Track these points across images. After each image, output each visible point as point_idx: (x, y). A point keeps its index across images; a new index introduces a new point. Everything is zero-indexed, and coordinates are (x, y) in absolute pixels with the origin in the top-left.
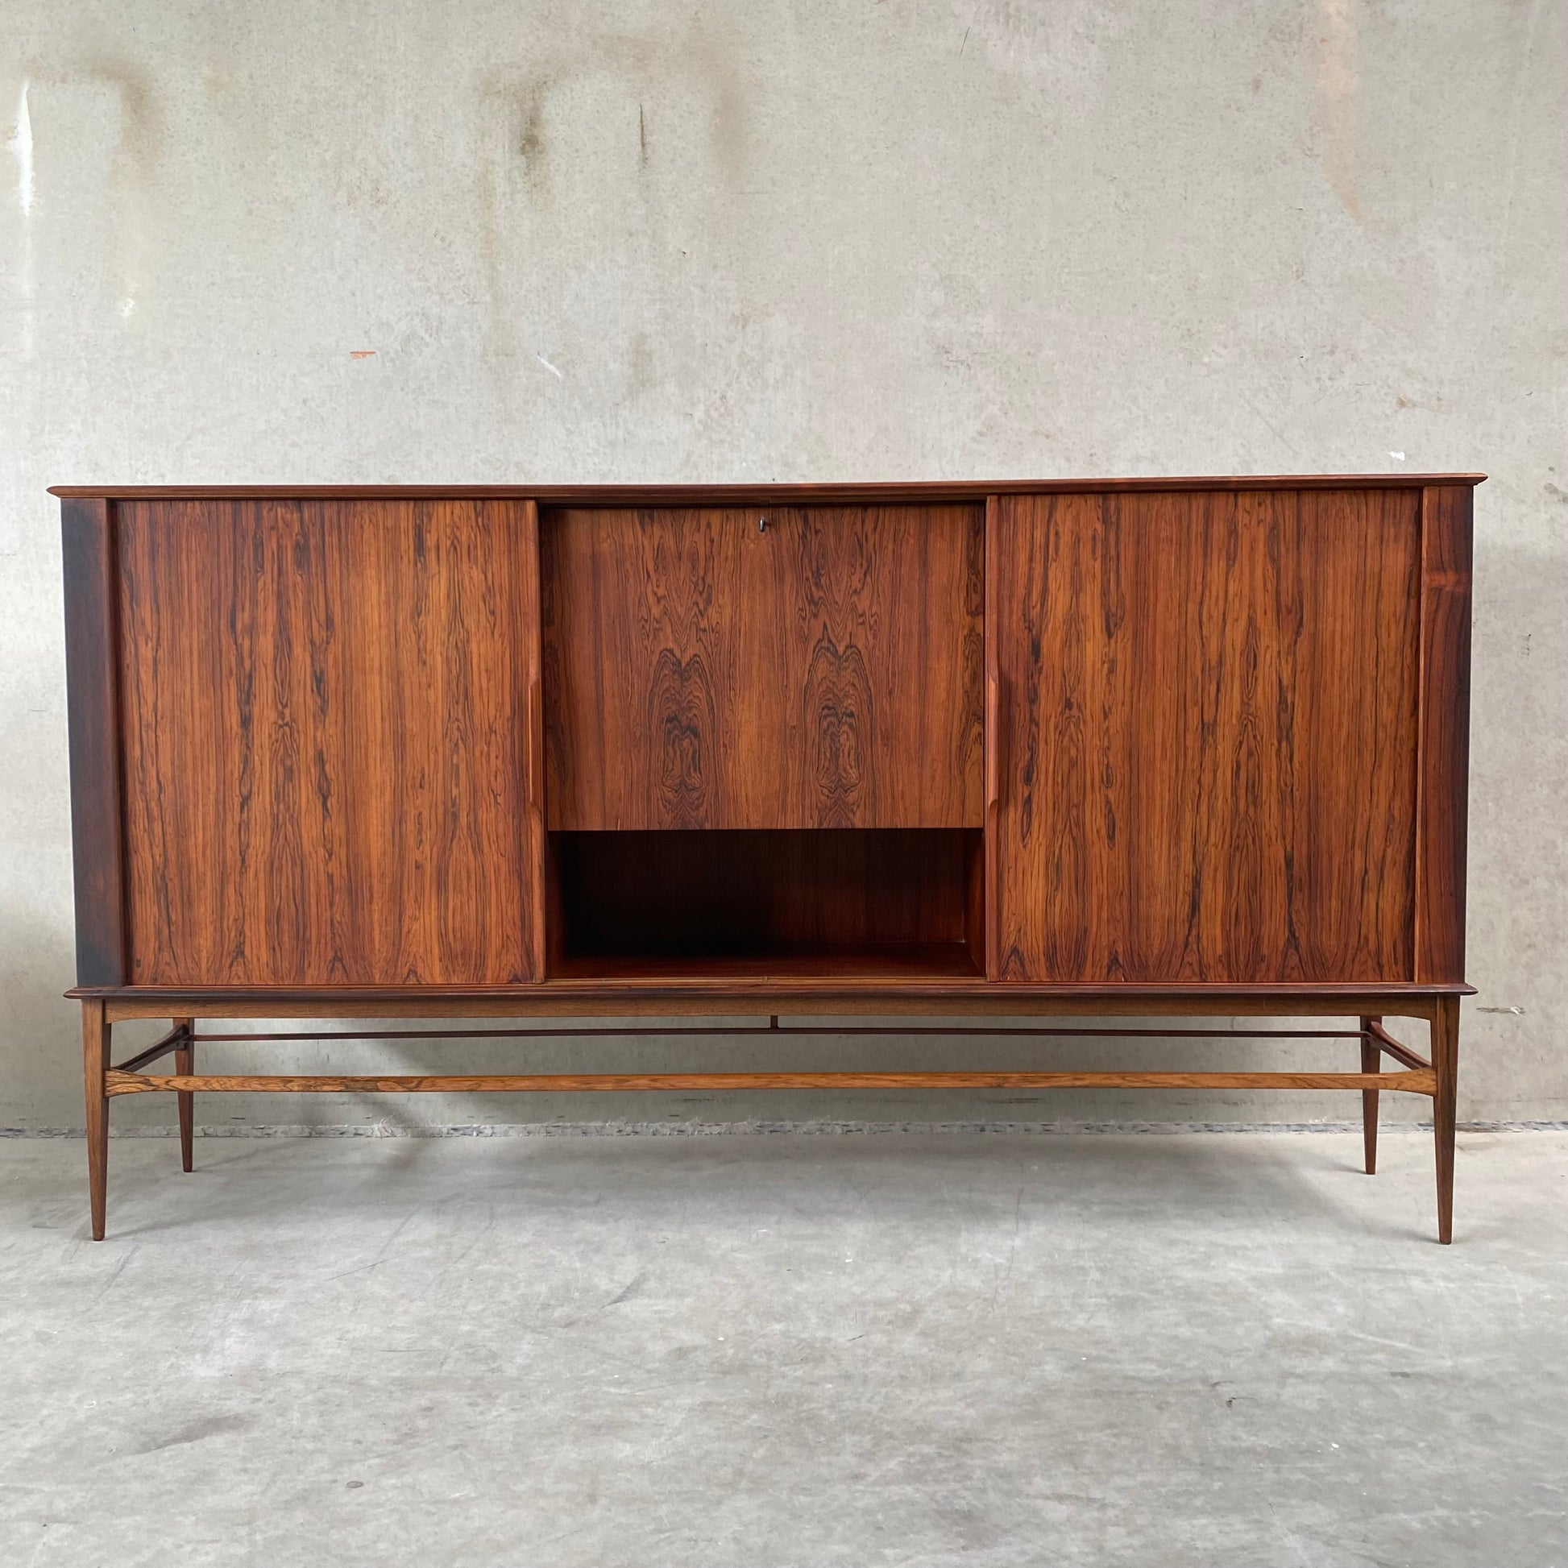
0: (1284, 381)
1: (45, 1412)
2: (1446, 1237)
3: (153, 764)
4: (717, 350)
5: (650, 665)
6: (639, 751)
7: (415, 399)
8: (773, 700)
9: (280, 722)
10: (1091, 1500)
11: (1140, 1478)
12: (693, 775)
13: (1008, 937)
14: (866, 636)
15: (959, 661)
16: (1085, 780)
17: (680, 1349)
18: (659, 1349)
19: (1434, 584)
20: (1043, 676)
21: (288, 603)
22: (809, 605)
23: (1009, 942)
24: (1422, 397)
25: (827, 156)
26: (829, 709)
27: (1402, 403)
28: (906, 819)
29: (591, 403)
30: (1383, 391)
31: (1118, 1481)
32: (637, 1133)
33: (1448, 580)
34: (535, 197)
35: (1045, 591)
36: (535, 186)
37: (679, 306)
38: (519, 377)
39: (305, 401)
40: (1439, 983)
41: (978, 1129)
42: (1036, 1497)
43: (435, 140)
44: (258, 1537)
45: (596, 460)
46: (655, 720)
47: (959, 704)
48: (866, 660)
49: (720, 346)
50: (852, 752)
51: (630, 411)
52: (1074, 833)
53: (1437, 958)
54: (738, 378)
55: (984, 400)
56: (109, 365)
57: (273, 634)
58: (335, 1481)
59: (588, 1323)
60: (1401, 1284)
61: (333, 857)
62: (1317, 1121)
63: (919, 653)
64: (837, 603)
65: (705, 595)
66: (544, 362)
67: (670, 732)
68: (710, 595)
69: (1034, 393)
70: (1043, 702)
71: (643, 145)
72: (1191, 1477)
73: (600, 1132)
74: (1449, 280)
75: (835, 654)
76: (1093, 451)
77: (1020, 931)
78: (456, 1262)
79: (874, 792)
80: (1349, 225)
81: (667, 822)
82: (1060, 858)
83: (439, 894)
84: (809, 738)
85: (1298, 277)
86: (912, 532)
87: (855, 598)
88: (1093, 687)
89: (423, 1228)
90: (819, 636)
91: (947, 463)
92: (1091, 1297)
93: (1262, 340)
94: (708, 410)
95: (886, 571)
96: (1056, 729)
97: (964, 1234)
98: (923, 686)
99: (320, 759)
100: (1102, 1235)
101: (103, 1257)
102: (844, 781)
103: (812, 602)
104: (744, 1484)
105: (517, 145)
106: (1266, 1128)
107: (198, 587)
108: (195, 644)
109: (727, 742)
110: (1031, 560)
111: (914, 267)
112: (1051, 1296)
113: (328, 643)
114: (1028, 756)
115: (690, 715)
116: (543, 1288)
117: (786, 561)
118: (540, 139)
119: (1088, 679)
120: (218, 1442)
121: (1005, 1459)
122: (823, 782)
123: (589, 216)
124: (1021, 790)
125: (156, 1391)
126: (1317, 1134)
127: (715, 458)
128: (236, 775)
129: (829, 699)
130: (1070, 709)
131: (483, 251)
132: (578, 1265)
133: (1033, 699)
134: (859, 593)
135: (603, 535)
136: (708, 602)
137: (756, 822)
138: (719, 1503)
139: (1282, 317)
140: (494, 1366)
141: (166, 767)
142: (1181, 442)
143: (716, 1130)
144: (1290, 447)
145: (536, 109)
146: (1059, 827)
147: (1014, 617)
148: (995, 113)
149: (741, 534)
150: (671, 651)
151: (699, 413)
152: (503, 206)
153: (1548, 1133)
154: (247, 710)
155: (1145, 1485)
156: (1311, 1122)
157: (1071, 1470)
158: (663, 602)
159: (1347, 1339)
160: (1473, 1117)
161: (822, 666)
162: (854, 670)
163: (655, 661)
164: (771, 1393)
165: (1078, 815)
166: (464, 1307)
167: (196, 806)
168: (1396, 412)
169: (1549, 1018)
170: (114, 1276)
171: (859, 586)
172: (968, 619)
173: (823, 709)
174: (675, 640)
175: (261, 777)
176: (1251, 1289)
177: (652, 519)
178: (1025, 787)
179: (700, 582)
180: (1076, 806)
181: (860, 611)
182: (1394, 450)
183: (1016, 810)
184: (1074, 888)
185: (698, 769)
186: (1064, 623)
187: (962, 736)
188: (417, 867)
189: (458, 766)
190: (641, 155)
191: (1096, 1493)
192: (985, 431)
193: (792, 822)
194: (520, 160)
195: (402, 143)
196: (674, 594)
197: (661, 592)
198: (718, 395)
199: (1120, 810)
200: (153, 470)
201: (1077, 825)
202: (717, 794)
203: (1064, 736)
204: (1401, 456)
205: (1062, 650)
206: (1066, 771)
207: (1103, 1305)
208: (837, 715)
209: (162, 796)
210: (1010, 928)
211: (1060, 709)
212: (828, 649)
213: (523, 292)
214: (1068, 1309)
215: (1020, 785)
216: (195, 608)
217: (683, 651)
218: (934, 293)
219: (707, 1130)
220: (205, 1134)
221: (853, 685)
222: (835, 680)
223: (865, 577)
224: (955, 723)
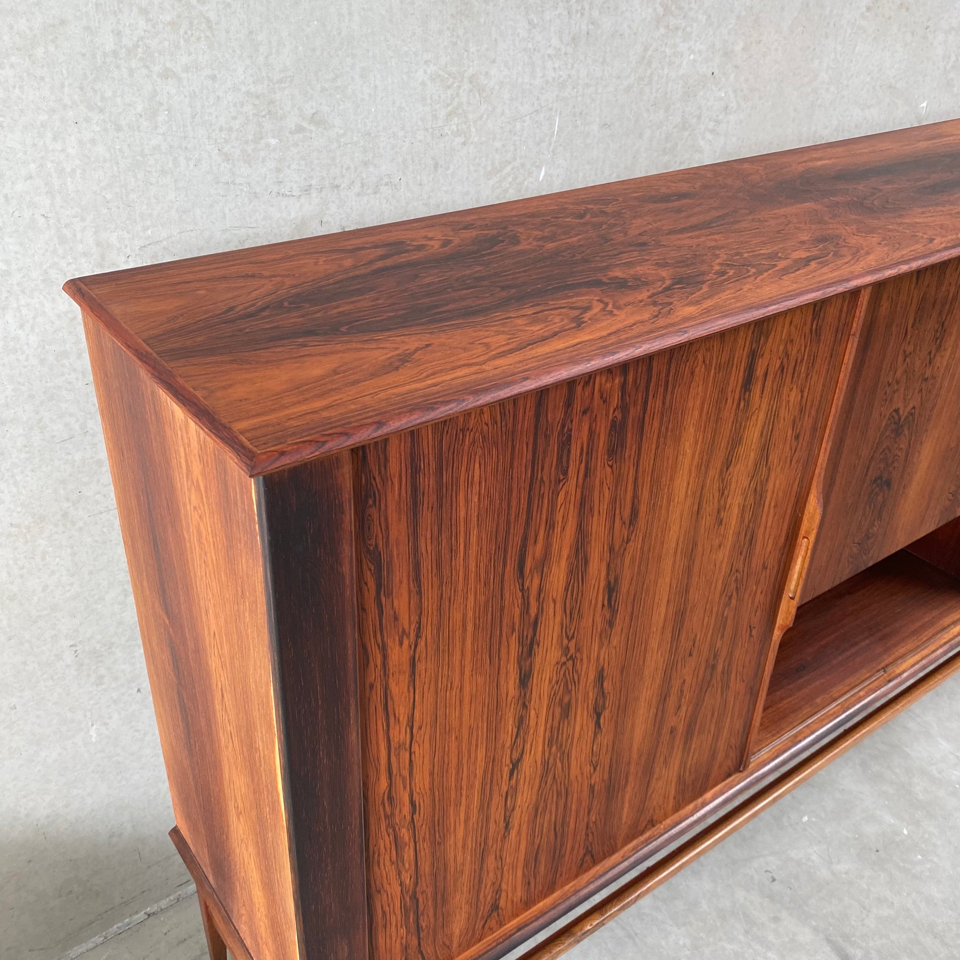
3: (405, 787)
9: (564, 659)
12: (875, 524)
21: (591, 509)
46: (865, 485)
57: (569, 557)
61: (598, 768)
68: (941, 341)
76: (928, 24)
83: (685, 744)
99: (600, 678)
107: (479, 532)
108: (470, 614)
109: (905, 483)
113: (628, 541)
115: (889, 470)
122: (951, 490)
127: (668, 52)
128: (508, 744)
141: (422, 780)
150: (896, 411)
154: (528, 663)
158: (906, 361)
163: (882, 425)
167: (458, 804)
174: (905, 398)
175: (536, 730)
185: (880, 517)
188: (671, 732)
189: (726, 618)
197: (908, 350)
209: (416, 817)
216: (472, 566)
217: (904, 408)
220: (149, 915)
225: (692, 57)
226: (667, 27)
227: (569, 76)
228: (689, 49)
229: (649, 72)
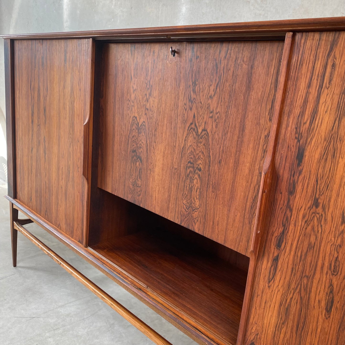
3: (19, 132)
5: (129, 123)
6: (123, 163)
8: (169, 152)
9: (38, 124)
12: (139, 180)
13: (251, 334)
14: (212, 125)
15: (259, 152)
16: (317, 262)
20: (301, 177)
21: (40, 80)
22: (189, 101)
23: (251, 337)
26: (191, 163)
28: (218, 237)
35: (315, 112)
48: (210, 140)
50: (198, 191)
52: (302, 295)
61: (46, 176)
63: (238, 141)
64: (201, 103)
65: (149, 91)
67: (133, 157)
70: (298, 197)
75: (197, 133)
77: (257, 335)
79: (205, 216)
81: (129, 198)
82: (290, 305)
84: (181, 177)
86: (245, 59)
87: (210, 101)
88: (338, 195)
90: (191, 121)
96: (304, 217)
98: (237, 163)
99: (45, 140)
102: (193, 205)
107: (25, 72)
108: (25, 92)
110: (309, 86)
113: (47, 96)
114: (281, 230)
119: (336, 187)
124: (273, 250)
128: (31, 140)
129: (191, 158)
130: (317, 206)
133: (292, 192)
134: (212, 98)
136: (150, 94)
146: (293, 286)
147: (289, 129)
158: (135, 92)
161: (190, 139)
162: (204, 145)
163: (131, 121)
165: (307, 284)
167: (25, 148)
171: (213, 93)
173: (188, 163)
174: (138, 113)
175: (35, 142)
178: (276, 249)
179: (148, 83)
180: (307, 277)
181: (212, 110)
183: (268, 261)
184: (295, 329)
185: (140, 178)
186: (325, 140)
188: (61, 188)
189: (70, 152)
193: (170, 216)
196: (139, 89)
197: (135, 87)
199: (340, 294)
201: (305, 290)
202: (145, 192)
203: (308, 225)
205: (319, 162)
206: (305, 250)
208: (193, 167)
209: (20, 142)
210: (253, 329)
211: (309, 205)
212: (194, 130)
215: (273, 246)
216: (25, 80)
221: (203, 153)
222: (195, 148)
223: (217, 89)
224: (251, 191)
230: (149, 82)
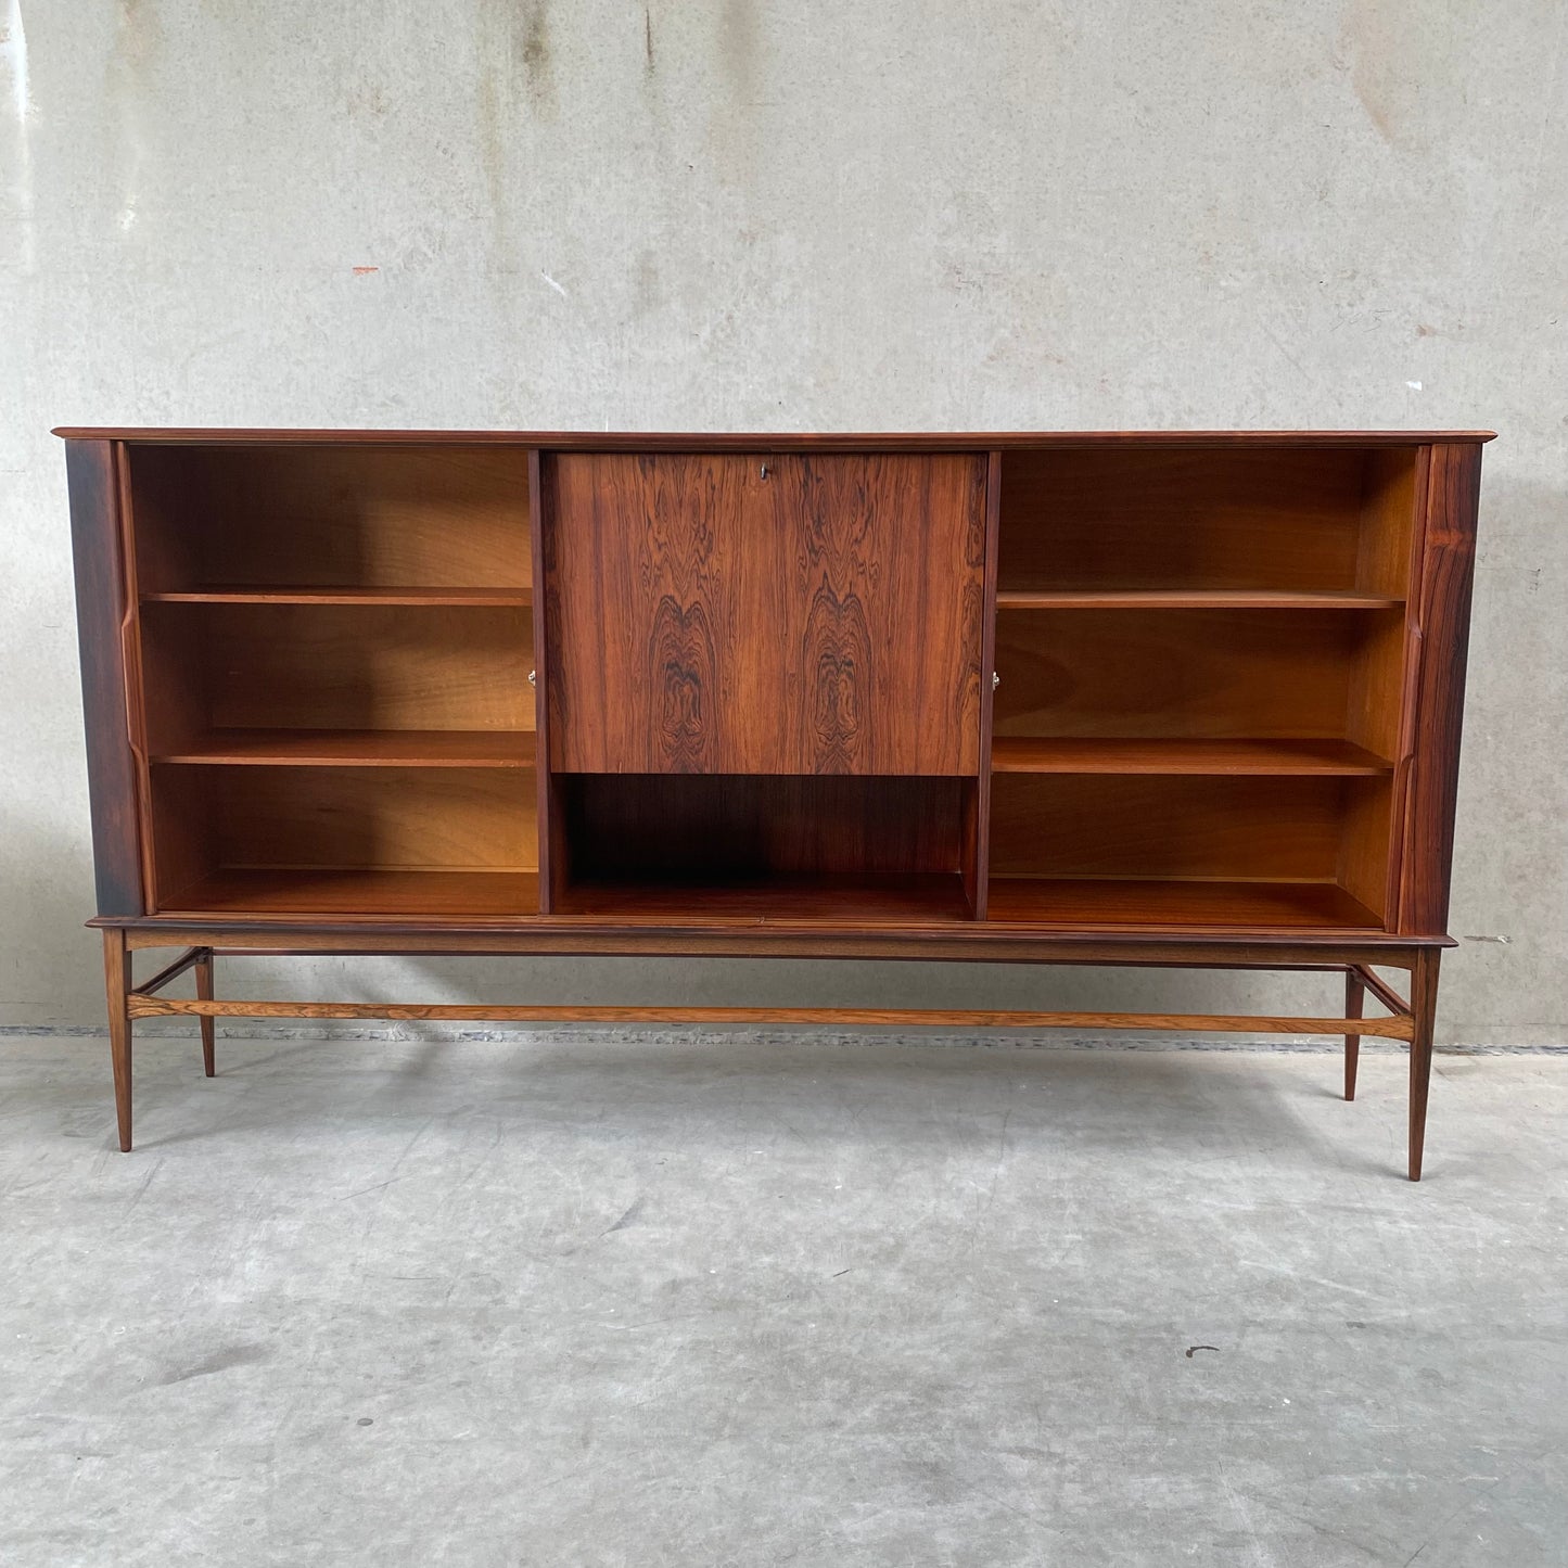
0: (1301, 308)
1: (78, 1337)
2: (1415, 1174)
4: (724, 268)
5: (652, 610)
6: (640, 695)
7: (418, 317)
8: (773, 649)
10: (1051, 1455)
11: (1101, 1431)
12: (693, 720)
14: (866, 586)
15: (958, 612)
17: (674, 1281)
18: (652, 1281)
19: (1438, 543)
22: (810, 554)
24: (1443, 325)
25: (838, 67)
26: (828, 657)
27: (1422, 332)
28: (902, 766)
29: (595, 323)
30: (1403, 319)
31: (1078, 1435)
32: (641, 1041)
33: (1451, 540)
34: (538, 108)
36: (539, 95)
37: (686, 222)
38: (523, 295)
39: (308, 318)
40: (1420, 935)
41: (970, 1042)
42: (999, 1451)
43: (435, 45)
44: (275, 1475)
45: (601, 382)
46: (655, 666)
47: (958, 652)
48: (865, 610)
49: (727, 264)
50: (850, 700)
51: (635, 332)
53: (1421, 911)
54: (745, 297)
55: (995, 322)
56: (110, 279)
58: (347, 1418)
59: (587, 1251)
60: (1367, 1225)
62: (1301, 1042)
63: (918, 603)
64: (837, 552)
65: (705, 542)
66: (548, 279)
67: (670, 679)
68: (710, 542)
69: (1046, 316)
71: (650, 53)
72: (1146, 1432)
73: (606, 1039)
74: (1477, 203)
75: (835, 602)
76: (1105, 377)
78: (464, 1182)
79: (871, 740)
80: (1377, 143)
81: (668, 766)
84: (807, 686)
85: (1321, 199)
86: (914, 481)
87: (856, 547)
89: (433, 1144)
90: (819, 584)
91: (957, 388)
92: (1067, 1233)
93: (1282, 265)
94: (714, 331)
95: (888, 520)
97: (950, 1159)
98: (922, 637)
100: (1083, 1164)
101: (128, 1171)
102: (843, 729)
103: (813, 550)
104: (727, 1431)
105: (520, 53)
106: (1252, 1048)
109: (727, 689)
111: (926, 183)
112: (1029, 1231)
115: (690, 662)
116: (546, 1212)
117: (787, 510)
118: (544, 46)
120: (240, 1373)
121: (973, 1409)
122: (821, 729)
123: (594, 127)
125: (181, 1317)
126: (1301, 1054)
127: (721, 381)
129: (829, 648)
131: (486, 164)
132: (580, 1187)
134: (860, 542)
135: (604, 480)
136: (709, 550)
137: (755, 768)
138: (703, 1449)
139: (1302, 240)
140: (498, 1296)
142: (1194, 368)
143: (717, 1039)
144: (1305, 376)
145: (540, 13)
148: (1014, 20)
149: (742, 480)
150: (672, 598)
151: (705, 333)
152: (506, 116)
153: (1527, 1057)
155: (1104, 1440)
156: (1295, 1042)
157: (1036, 1422)
158: (663, 549)
159: (1309, 1284)
160: (1455, 1040)
161: (821, 615)
162: (853, 620)
163: (656, 607)
164: (757, 1332)
166: (471, 1231)
168: (1416, 339)
169: (1535, 946)
170: (141, 1191)
171: (860, 535)
172: (968, 569)
173: (822, 658)
174: (677, 588)
176: (1222, 1227)
177: (653, 465)
179: (701, 529)
181: (861, 561)
182: (1410, 379)
185: (697, 713)
187: (960, 686)
190: (647, 63)
191: (1057, 1448)
192: (994, 354)
193: (789, 767)
194: (523, 67)
195: (402, 50)
196: (675, 542)
197: (662, 538)
198: (723, 316)
200: (158, 387)
202: (717, 738)
204: (1418, 386)
207: (1079, 1242)
208: (836, 663)
212: (828, 598)
213: (527, 207)
214: (1045, 1245)
217: (683, 598)
218: (947, 211)
219: (709, 1040)
220: (227, 1035)
221: (852, 634)
222: (834, 628)
223: (866, 527)
224: (953, 673)
225: (751, 387)
226: (717, 361)
227: (615, 392)
228: (746, 380)
229: (701, 396)
230: (704, 526)
